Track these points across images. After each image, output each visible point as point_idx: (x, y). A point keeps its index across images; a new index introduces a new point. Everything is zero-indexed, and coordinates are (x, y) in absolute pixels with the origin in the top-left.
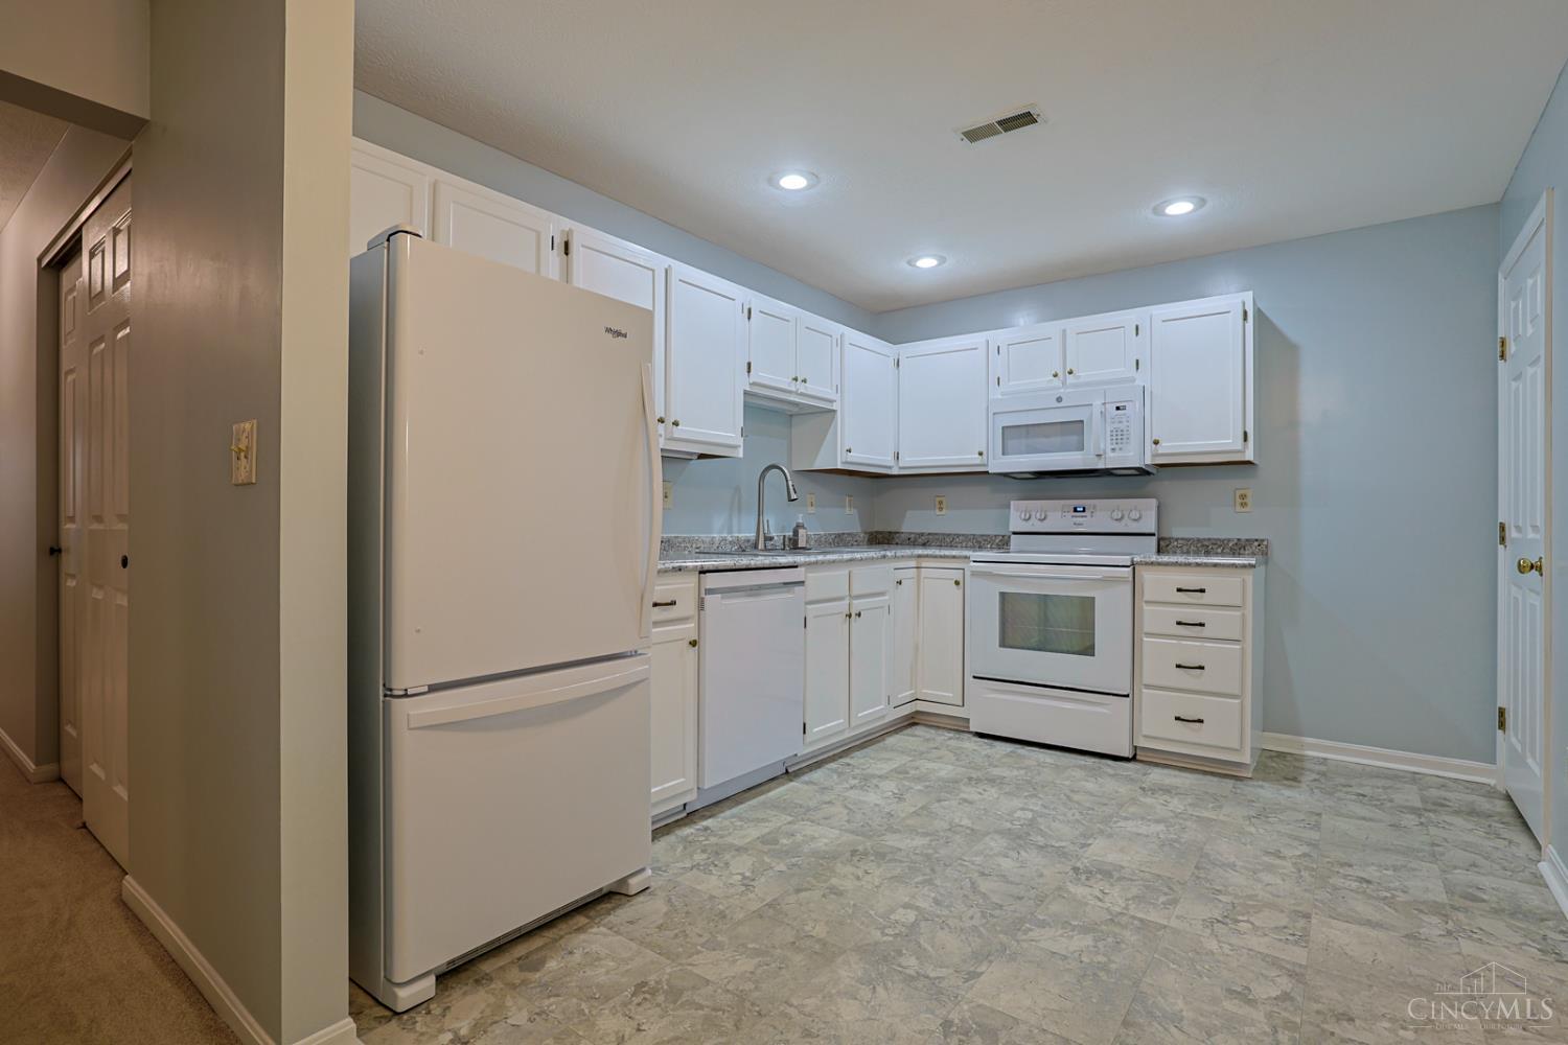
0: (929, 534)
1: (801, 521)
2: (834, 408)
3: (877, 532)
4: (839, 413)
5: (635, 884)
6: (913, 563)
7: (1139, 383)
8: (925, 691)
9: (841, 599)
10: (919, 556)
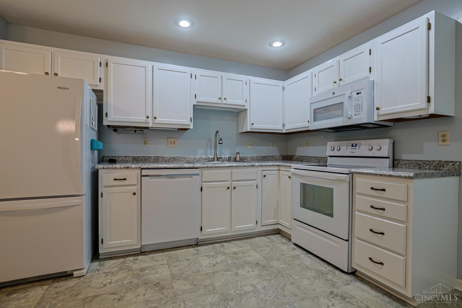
0: (303, 156)
1: (238, 151)
2: (245, 108)
3: (287, 156)
4: (248, 111)
5: (76, 274)
6: (276, 168)
7: (371, 79)
8: (281, 221)
9: (228, 181)
10: (278, 165)
